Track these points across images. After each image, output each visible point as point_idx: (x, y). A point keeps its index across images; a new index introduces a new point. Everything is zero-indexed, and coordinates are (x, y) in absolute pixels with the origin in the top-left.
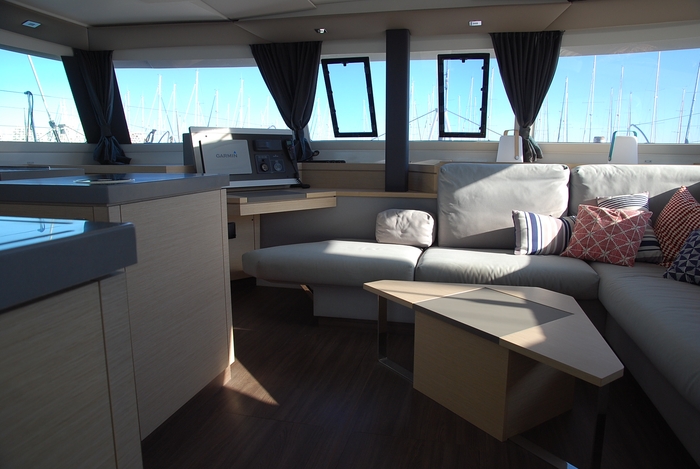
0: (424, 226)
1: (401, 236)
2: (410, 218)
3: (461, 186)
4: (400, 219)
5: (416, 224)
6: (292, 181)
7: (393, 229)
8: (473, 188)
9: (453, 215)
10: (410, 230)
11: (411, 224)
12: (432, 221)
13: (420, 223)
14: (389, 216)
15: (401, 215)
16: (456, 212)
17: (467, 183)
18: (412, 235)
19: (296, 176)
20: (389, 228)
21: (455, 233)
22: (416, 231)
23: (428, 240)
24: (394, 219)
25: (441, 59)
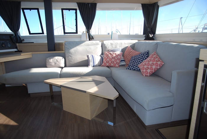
1: (55, 65)
2: (57, 59)
3: (71, 48)
4: (54, 60)
5: (59, 61)
6: (16, 50)
7: (52, 63)
8: (75, 49)
9: (70, 57)
10: (57, 63)
11: (57, 61)
12: (64, 59)
13: (60, 60)
14: (50, 59)
15: (54, 58)
16: (71, 56)
17: (73, 47)
18: (58, 64)
19: (16, 48)
20: (51, 63)
21: (71, 63)
22: (59, 63)
23: (63, 65)
24: (52, 60)
25: (62, 10)
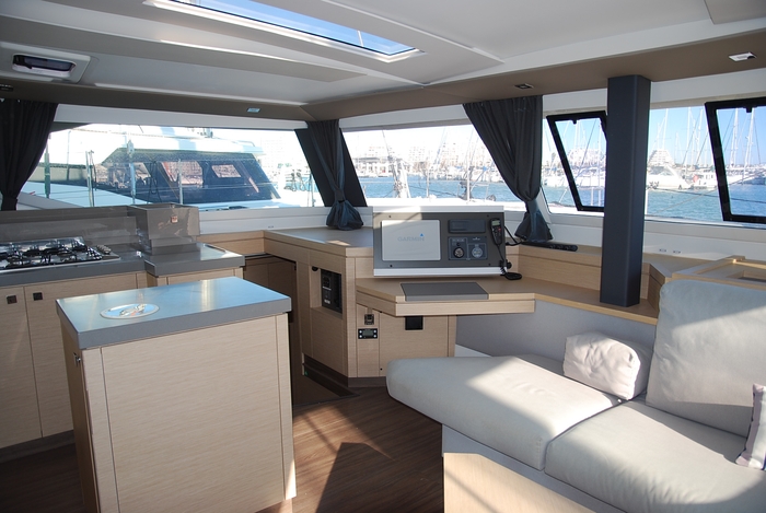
0: (623, 369)
1: (591, 375)
2: (605, 353)
3: (685, 321)
4: (592, 352)
5: (612, 363)
6: (496, 271)
7: (580, 362)
8: (704, 327)
9: (667, 362)
10: (602, 369)
11: (604, 362)
12: (636, 363)
13: (618, 363)
14: (580, 343)
15: (595, 346)
16: (672, 360)
17: (696, 319)
18: (604, 379)
19: (502, 263)
20: (577, 360)
21: (666, 392)
22: (610, 373)
23: (628, 391)
24: (585, 349)
